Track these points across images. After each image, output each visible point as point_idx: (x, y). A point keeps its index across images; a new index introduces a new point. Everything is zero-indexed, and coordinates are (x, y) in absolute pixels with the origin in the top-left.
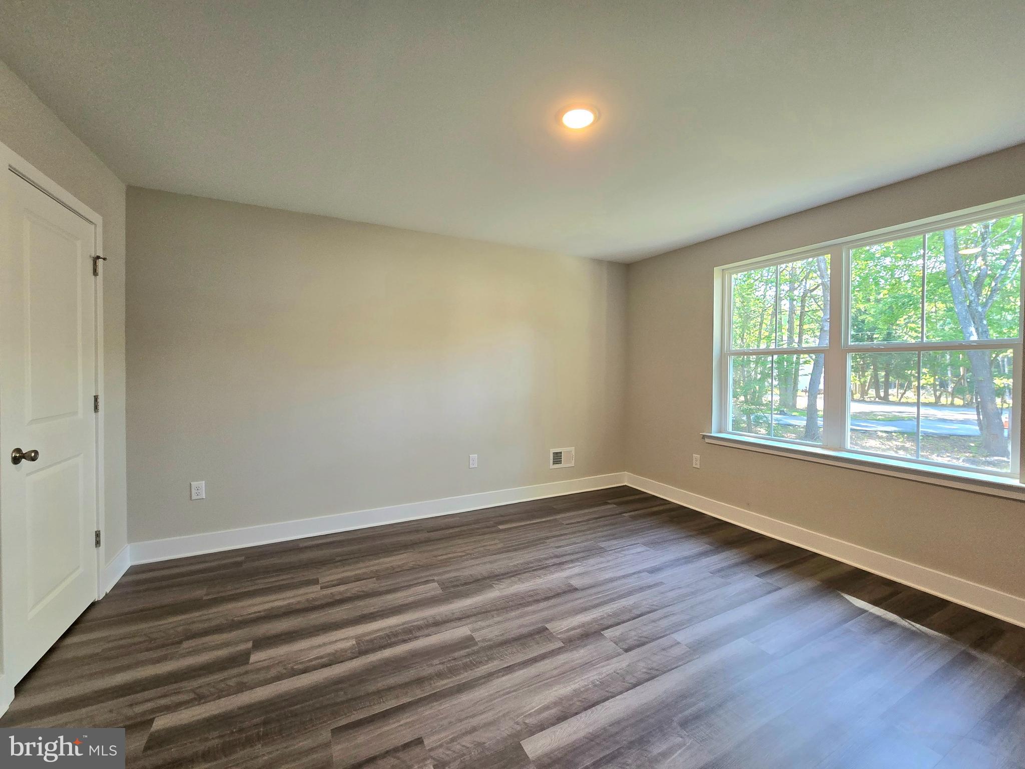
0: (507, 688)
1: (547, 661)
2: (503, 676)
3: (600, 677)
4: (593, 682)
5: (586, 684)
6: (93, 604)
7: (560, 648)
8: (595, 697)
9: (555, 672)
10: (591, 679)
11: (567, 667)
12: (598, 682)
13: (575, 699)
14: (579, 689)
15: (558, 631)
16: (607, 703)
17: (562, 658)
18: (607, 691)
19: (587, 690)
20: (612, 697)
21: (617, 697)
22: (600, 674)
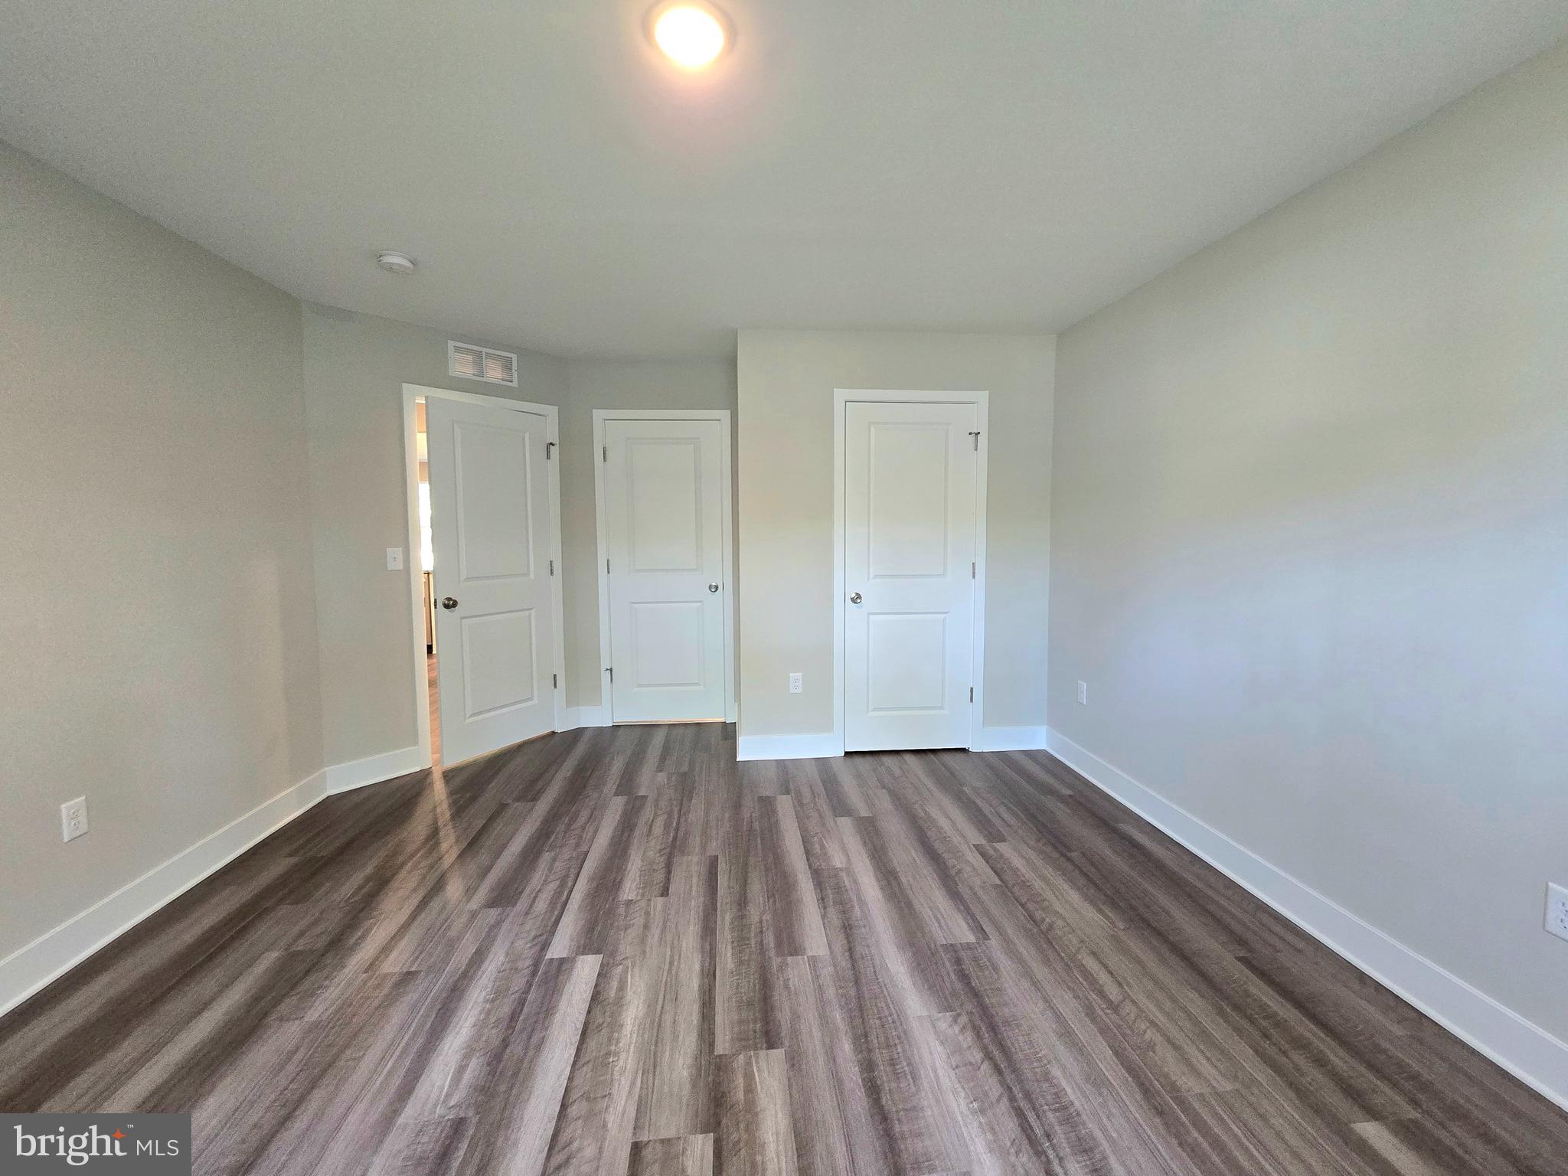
0: (679, 963)
1: (695, 1018)
2: (702, 967)
3: (617, 1069)
4: (617, 1054)
5: (621, 1045)
6: (963, 750)
7: (712, 1045)
8: (592, 1044)
9: (668, 1019)
10: (623, 1056)
11: (667, 1035)
12: (611, 1060)
13: (609, 1020)
14: (619, 1032)
15: (757, 1063)
16: (573, 1052)
17: (689, 1041)
18: (588, 1062)
19: (610, 1040)
20: (575, 1063)
21: (569, 1069)
22: (623, 1070)
